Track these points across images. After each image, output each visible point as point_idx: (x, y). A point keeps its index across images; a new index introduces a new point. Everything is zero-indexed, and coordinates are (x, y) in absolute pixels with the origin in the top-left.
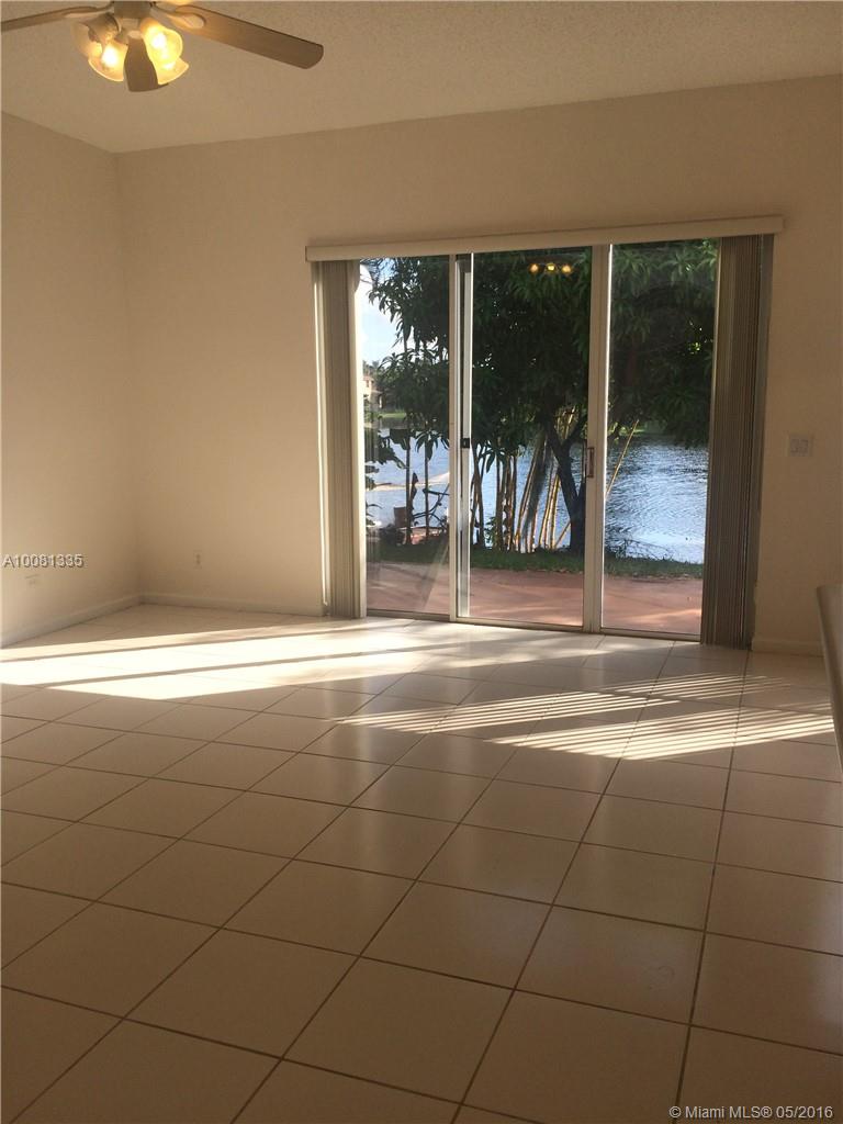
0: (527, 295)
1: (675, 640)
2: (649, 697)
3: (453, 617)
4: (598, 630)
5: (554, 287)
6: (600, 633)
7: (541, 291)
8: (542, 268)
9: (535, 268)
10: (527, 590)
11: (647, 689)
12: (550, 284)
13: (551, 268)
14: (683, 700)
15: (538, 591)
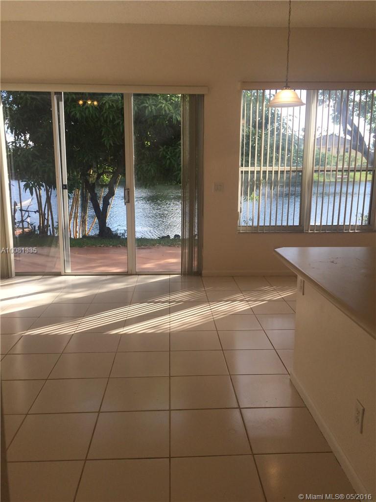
0: (78, 115)
1: (170, 274)
2: (170, 302)
3: (63, 273)
4: (135, 273)
5: (91, 112)
6: (136, 275)
7: (85, 114)
8: (85, 103)
9: (81, 102)
10: (89, 256)
11: (167, 298)
12: (89, 111)
13: (89, 102)
14: (184, 302)
15: (94, 256)
